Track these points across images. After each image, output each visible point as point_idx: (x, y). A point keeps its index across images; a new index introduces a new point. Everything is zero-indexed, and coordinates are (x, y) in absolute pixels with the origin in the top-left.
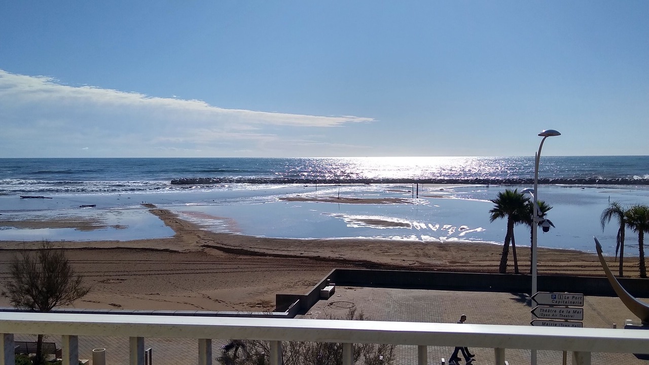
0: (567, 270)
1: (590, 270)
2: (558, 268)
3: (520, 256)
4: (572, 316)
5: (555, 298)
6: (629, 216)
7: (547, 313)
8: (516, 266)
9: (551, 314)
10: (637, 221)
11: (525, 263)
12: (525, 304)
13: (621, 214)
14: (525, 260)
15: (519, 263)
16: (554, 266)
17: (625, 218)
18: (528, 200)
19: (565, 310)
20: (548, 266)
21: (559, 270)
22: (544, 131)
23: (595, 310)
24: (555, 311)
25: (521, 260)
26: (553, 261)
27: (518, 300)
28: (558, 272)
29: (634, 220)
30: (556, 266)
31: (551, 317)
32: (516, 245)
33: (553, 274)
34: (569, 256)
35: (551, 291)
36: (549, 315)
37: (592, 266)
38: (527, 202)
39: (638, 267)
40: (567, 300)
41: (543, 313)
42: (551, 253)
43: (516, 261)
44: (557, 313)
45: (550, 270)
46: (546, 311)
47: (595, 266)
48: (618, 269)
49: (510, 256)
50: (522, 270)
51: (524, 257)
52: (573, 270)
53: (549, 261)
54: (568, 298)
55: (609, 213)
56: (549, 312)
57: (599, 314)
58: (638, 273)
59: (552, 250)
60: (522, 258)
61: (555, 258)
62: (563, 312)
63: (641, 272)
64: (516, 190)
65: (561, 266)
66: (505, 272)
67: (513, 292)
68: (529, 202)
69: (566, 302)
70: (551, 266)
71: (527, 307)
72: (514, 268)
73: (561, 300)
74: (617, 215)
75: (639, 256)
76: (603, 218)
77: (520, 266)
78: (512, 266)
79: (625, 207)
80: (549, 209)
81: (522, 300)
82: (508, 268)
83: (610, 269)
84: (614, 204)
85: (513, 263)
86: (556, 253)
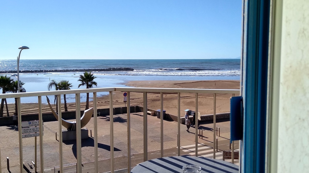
0: (33, 112)
1: (44, 111)
2: (28, 112)
3: (9, 108)
4: (38, 131)
5: (30, 123)
6: (60, 86)
7: (27, 131)
8: (8, 113)
9: (29, 131)
10: (63, 88)
11: (12, 111)
12: (14, 130)
13: (56, 85)
14: (12, 110)
15: (9, 112)
16: (26, 111)
17: (58, 86)
18: (12, 80)
19: (35, 128)
20: (24, 111)
21: (29, 113)
22: (21, 47)
23: (47, 128)
24: (31, 129)
25: (10, 110)
26: (26, 109)
27: (10, 129)
28: (29, 114)
29: (62, 87)
30: (28, 111)
31: (29, 132)
32: (7, 103)
33: (26, 115)
34: (34, 106)
35: (28, 121)
36: (28, 132)
37: (44, 109)
38: (12, 82)
39: (64, 107)
40: (36, 124)
41: (25, 131)
42: (24, 105)
43: (7, 111)
44: (32, 130)
45: (25, 113)
46: (26, 130)
47: (46, 109)
48: (56, 109)
49: (5, 109)
50: (11, 115)
51: (11, 109)
52: (36, 112)
53: (24, 109)
54: (36, 122)
55: (51, 85)
56: (28, 130)
57: (49, 129)
58: (64, 110)
59: (25, 104)
60: (10, 109)
61: (27, 107)
62: (34, 129)
63: (65, 109)
64: (6, 76)
65: (30, 111)
66: (2, 116)
67: (8, 125)
68: (13, 81)
69: (35, 125)
70: (25, 111)
71: (15, 131)
72: (7, 114)
73: (33, 124)
74: (54, 85)
75: (64, 103)
76: (48, 87)
77: (9, 113)
78: (6, 113)
79: (58, 82)
80: (23, 84)
81: (12, 129)
82: (4, 115)
83: (54, 109)
84: (53, 81)
85: (6, 112)
86: (27, 105)
